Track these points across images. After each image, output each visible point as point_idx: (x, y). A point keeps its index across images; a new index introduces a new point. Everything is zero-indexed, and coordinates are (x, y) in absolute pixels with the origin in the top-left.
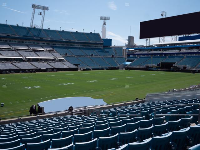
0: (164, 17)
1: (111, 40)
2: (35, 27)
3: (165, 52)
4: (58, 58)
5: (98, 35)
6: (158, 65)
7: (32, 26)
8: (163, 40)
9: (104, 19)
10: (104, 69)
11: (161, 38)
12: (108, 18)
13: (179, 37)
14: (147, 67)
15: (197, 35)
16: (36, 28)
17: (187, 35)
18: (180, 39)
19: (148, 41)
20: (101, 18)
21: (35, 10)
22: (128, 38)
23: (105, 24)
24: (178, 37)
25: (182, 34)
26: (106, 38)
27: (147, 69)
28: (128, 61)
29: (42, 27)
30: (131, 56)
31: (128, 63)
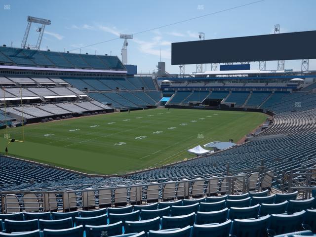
0: (202, 39)
1: (136, 66)
2: (29, 48)
3: (208, 85)
4: (81, 96)
5: (116, 58)
6: (204, 103)
7: (25, 46)
8: (201, 67)
9: (125, 37)
10: (142, 109)
11: (199, 65)
12: (130, 37)
13: (221, 66)
14: (191, 104)
16: (31, 49)
17: (230, 64)
18: (222, 68)
19: (182, 69)
20: (122, 37)
21: (30, 25)
22: (158, 65)
23: (127, 44)
24: (219, 65)
25: (224, 63)
26: (128, 64)
27: (191, 106)
28: (165, 96)
29: (39, 48)
30: (166, 89)
31: (167, 100)
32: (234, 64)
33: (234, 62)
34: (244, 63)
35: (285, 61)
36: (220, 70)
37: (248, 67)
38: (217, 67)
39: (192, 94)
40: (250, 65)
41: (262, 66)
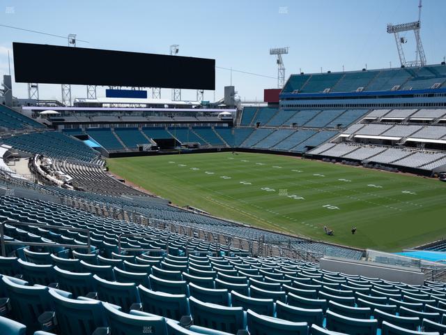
8: (70, 90)
11: (66, 86)
13: (107, 90)
15: (129, 88)
17: (115, 88)
18: (110, 94)
19: (34, 90)
25: (109, 85)
32: (124, 88)
33: (124, 85)
34: (137, 89)
35: (182, 90)
36: (107, 96)
37: (144, 95)
38: (95, 91)
39: (114, 133)
40: (146, 92)
41: (157, 95)
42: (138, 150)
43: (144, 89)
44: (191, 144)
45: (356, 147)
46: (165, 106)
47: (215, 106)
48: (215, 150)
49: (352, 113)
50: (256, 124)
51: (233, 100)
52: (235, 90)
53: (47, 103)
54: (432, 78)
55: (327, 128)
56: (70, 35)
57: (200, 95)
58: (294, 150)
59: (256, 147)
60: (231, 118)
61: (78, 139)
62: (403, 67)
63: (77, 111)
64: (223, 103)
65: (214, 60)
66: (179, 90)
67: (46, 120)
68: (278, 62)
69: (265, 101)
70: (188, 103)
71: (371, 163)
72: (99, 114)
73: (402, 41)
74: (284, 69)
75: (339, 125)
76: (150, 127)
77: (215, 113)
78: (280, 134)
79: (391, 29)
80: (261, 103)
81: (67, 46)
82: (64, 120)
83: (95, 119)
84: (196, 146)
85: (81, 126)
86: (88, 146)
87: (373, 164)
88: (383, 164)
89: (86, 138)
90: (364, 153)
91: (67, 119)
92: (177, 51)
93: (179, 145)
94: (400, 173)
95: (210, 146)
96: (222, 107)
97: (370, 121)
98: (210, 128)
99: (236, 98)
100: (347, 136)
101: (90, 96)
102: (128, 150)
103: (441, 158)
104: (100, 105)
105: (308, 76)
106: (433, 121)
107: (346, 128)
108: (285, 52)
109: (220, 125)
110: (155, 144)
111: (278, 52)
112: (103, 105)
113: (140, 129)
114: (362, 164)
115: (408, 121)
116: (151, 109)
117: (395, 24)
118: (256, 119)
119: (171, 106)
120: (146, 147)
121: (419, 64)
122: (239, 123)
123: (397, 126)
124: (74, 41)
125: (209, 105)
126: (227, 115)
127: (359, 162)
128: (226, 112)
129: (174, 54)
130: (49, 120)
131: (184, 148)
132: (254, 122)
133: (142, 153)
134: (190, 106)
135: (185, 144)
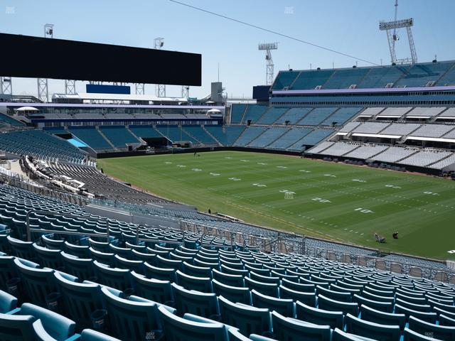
8: (46, 84)
11: (42, 80)
13: (87, 85)
15: (111, 84)
17: (96, 83)
18: (90, 89)
19: (6, 84)
25: (89, 80)
32: (105, 83)
33: (106, 81)
34: (119, 84)
35: (166, 86)
36: (88, 92)
37: (127, 91)
38: (74, 86)
39: (99, 131)
40: (129, 87)
41: (140, 90)
42: (127, 150)
43: (127, 85)
44: (183, 143)
45: (356, 146)
46: (150, 103)
47: (203, 102)
48: (208, 150)
49: (345, 111)
50: (246, 122)
51: (220, 96)
52: (223, 87)
53: (23, 99)
54: (426, 76)
55: (321, 126)
56: (47, 25)
57: (185, 91)
58: (291, 149)
59: (250, 146)
60: (220, 116)
61: (61, 139)
62: (394, 64)
63: (56, 108)
64: (209, 99)
65: (201, 55)
66: (163, 86)
67: (23, 118)
68: (267, 58)
69: (254, 98)
70: (175, 100)
71: (376, 162)
72: (81, 111)
73: (395, 38)
74: (272, 65)
75: (334, 123)
76: (137, 125)
77: (203, 111)
78: (273, 133)
79: (384, 26)
80: (250, 100)
81: (43, 37)
82: (43, 117)
83: (78, 117)
84: (187, 145)
85: (62, 124)
86: (74, 146)
87: (378, 163)
88: (388, 163)
89: (70, 137)
90: (365, 152)
91: (48, 116)
92: (162, 44)
93: (170, 144)
94: (407, 172)
95: (202, 145)
96: (210, 104)
97: (365, 119)
98: (199, 126)
99: (224, 94)
100: (345, 134)
101: (68, 92)
102: (117, 150)
103: (447, 157)
104: (80, 101)
105: (297, 73)
106: (430, 119)
107: (342, 126)
108: (274, 47)
109: (210, 123)
110: (145, 143)
111: (267, 48)
112: (84, 101)
113: (127, 127)
114: (367, 164)
115: (404, 119)
116: (136, 106)
117: (387, 21)
118: (246, 117)
119: (156, 103)
120: (135, 146)
121: (410, 62)
122: (229, 121)
123: (394, 125)
124: (51, 32)
125: (195, 102)
126: (216, 113)
127: (363, 162)
128: (215, 109)
129: (158, 48)
130: (28, 117)
131: (176, 147)
132: (245, 120)
133: (131, 153)
134: (175, 103)
135: (176, 142)
